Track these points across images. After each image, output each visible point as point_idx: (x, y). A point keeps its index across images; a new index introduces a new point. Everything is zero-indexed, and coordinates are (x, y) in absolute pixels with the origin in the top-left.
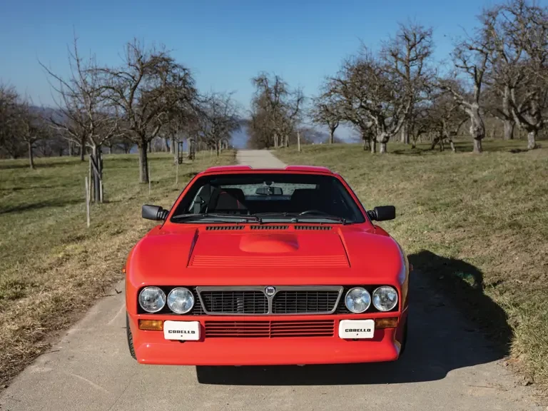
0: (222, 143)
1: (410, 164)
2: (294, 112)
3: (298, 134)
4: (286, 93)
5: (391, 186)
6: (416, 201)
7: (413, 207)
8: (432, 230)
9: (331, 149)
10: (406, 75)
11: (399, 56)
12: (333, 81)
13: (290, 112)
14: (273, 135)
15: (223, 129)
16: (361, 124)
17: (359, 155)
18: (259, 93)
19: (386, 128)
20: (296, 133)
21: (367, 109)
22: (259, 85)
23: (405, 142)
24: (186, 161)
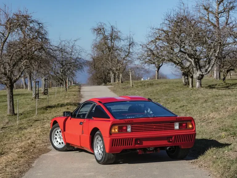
0: (69, 81)
1: (219, 97)
2: (126, 54)
3: (130, 72)
4: (120, 39)
5: (203, 116)
6: (222, 128)
7: (218, 132)
8: (231, 150)
9: (157, 84)
10: (216, 24)
11: (210, 9)
12: (157, 31)
13: (123, 55)
14: (110, 73)
15: (69, 69)
16: (180, 64)
17: (179, 89)
18: (98, 40)
19: (200, 68)
20: (129, 72)
21: (185, 53)
22: (98, 33)
23: (217, 78)
24: (42, 96)
